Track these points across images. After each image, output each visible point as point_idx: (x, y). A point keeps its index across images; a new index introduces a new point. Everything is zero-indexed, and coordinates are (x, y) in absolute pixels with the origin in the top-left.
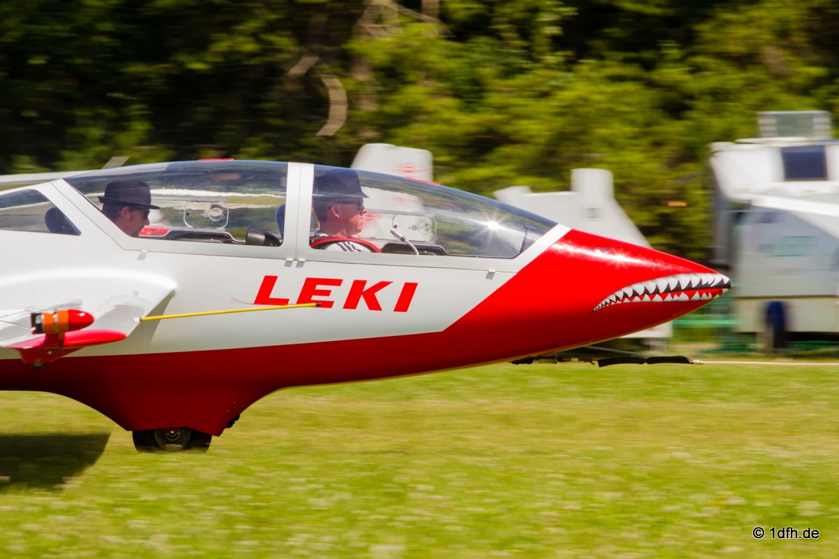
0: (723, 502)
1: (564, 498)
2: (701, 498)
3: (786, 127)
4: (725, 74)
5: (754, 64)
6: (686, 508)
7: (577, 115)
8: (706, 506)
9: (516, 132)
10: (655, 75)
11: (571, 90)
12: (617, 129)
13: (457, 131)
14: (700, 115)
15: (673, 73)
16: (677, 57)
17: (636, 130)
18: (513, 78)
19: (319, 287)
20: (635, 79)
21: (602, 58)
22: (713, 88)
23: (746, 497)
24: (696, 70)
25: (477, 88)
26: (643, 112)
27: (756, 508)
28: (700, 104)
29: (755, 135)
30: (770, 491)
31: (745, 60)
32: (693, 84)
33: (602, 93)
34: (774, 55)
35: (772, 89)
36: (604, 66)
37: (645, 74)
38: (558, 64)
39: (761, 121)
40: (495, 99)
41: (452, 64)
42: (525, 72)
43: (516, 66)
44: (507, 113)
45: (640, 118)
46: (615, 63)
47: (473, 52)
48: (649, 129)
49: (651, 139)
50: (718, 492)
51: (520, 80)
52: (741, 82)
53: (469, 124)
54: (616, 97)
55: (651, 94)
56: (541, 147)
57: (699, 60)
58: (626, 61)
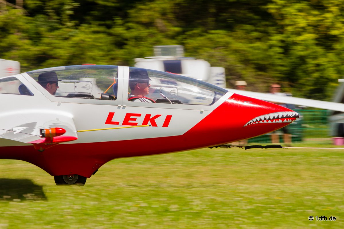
0: (139, 205)
1: (74, 204)
2: (130, 204)
3: (165, 52)
4: (140, 30)
5: (152, 26)
6: (124, 208)
7: (80, 47)
8: (132, 207)
9: (55, 54)
10: (112, 31)
11: (78, 37)
12: (96, 53)
13: (30, 53)
14: (130, 47)
15: (119, 30)
16: (121, 23)
17: (104, 53)
18: (53, 32)
19: (132, 117)
20: (103, 32)
21: (90, 24)
22: (135, 36)
23: (148, 203)
24: (128, 29)
25: (39, 36)
26: (107, 46)
27: (152, 207)
28: (130, 43)
29: (153, 55)
30: (158, 201)
31: (149, 25)
32: (127, 34)
33: (90, 38)
34: (160, 23)
35: (159, 37)
36: (91, 27)
37: (108, 30)
38: (72, 26)
39: (155, 50)
40: (46, 40)
41: (28, 26)
42: (59, 29)
43: (55, 27)
44: (51, 46)
45: (105, 48)
46: (95, 26)
47: (37, 21)
48: (109, 53)
49: (110, 57)
50: (137, 201)
51: (56, 33)
52: (147, 34)
53: (35, 51)
54: (96, 40)
55: (110, 39)
56: (66, 60)
57: (130, 24)
58: (100, 25)
